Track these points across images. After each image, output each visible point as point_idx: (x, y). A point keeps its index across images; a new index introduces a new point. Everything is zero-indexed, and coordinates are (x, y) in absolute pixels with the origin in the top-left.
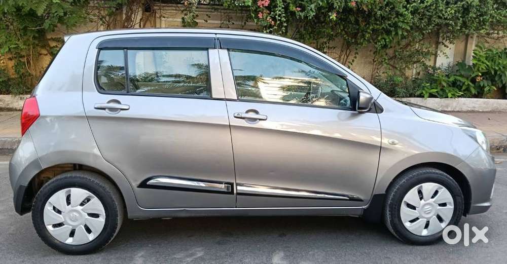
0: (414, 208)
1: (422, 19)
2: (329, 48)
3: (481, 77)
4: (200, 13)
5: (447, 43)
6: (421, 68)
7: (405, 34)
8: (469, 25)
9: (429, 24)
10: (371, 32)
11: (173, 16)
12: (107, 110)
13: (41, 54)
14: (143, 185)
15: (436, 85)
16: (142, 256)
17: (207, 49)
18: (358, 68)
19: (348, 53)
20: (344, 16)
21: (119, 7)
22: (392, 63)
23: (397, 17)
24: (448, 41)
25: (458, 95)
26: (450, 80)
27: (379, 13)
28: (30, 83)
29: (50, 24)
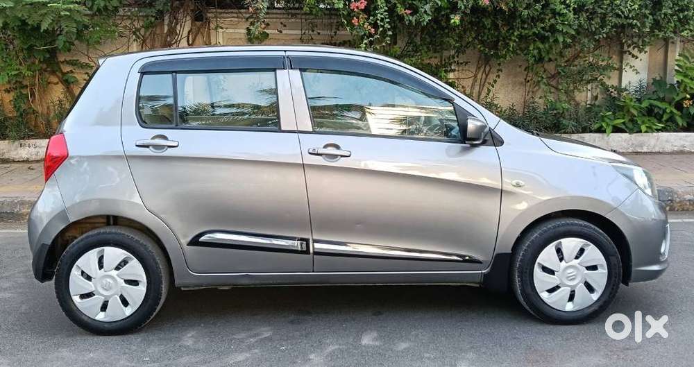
0: (552, 272)
1: (592, 19)
2: (458, 64)
3: (689, 100)
4: (271, 20)
5: (635, 52)
6: (598, 89)
7: (569, 40)
8: (664, 25)
9: (602, 27)
10: (517, 40)
11: (235, 26)
12: (151, 147)
13: (49, 83)
14: (195, 242)
15: (621, 113)
16: (192, 336)
17: (274, 70)
18: (503, 91)
19: (487, 70)
20: (475, 18)
21: (160, 15)
22: (554, 83)
23: (554, 17)
24: (636, 49)
25: (655, 127)
26: (642, 106)
27: (525, 12)
28: (33, 123)
29: (64, 42)
